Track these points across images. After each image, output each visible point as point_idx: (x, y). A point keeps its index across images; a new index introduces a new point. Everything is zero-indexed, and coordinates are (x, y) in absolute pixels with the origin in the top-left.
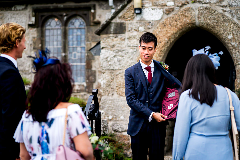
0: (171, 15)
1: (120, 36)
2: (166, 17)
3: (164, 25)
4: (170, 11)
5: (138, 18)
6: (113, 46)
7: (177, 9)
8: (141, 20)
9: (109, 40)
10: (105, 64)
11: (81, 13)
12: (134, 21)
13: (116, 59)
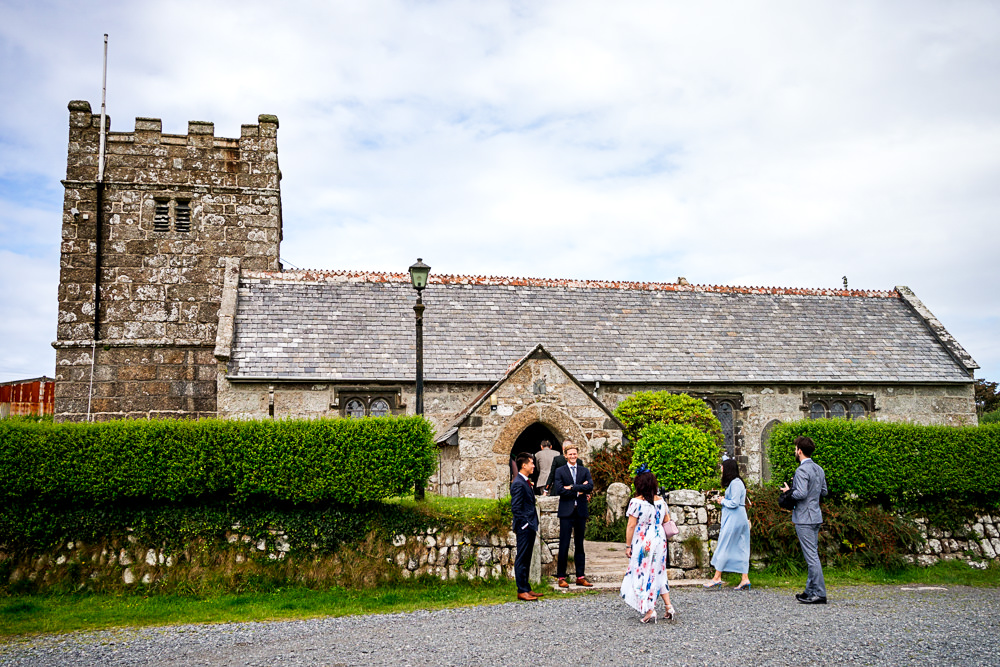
0: (520, 412)
1: (477, 429)
2: (516, 413)
3: (515, 420)
4: (519, 408)
5: (493, 413)
6: (472, 437)
7: (525, 407)
8: (496, 415)
9: (468, 432)
10: (464, 452)
11: (386, 396)
12: (490, 416)
13: (473, 449)
